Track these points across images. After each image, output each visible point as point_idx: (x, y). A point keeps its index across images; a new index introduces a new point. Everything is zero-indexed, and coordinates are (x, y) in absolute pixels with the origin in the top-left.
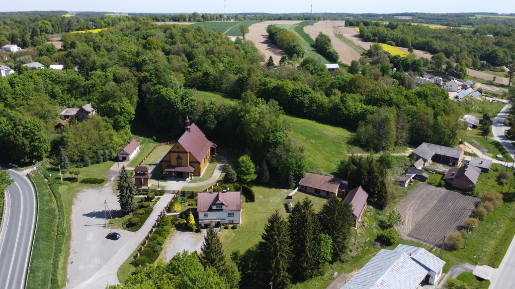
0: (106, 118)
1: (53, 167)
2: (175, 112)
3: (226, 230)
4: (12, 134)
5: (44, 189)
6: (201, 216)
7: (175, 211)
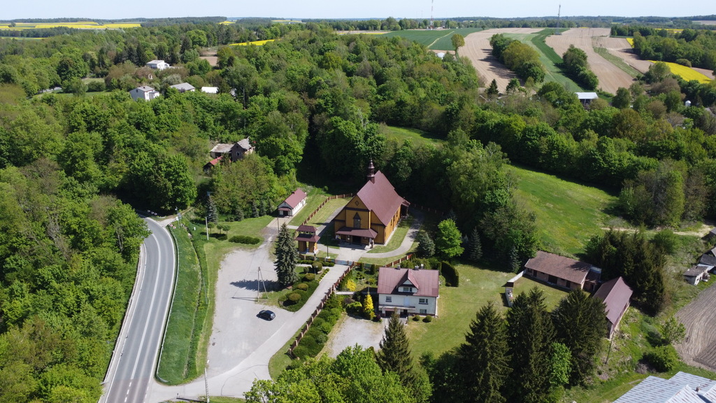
0: (266, 158)
1: (199, 218)
2: (355, 154)
3: (415, 322)
4: (153, 174)
5: (186, 246)
6: (382, 299)
7: (348, 290)
